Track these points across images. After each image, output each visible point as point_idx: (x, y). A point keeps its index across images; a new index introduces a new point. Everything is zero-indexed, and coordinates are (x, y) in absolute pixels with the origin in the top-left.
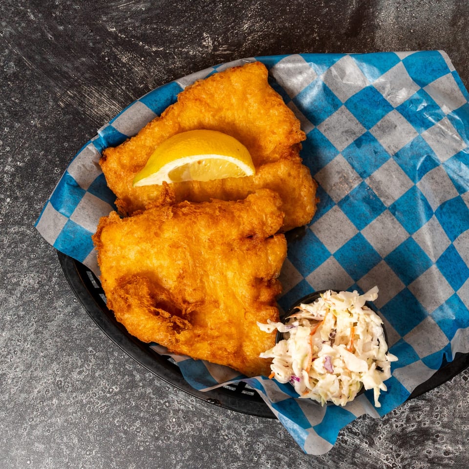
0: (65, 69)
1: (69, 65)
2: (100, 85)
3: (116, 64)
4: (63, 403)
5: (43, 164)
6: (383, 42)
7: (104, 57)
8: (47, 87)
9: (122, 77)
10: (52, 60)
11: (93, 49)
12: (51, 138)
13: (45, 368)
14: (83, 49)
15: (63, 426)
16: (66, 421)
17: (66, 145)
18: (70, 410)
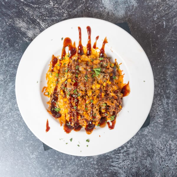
0: (8, 13)
1: (10, 12)
2: (19, 17)
3: (24, 11)
4: (13, 114)
5: (3, 42)
6: (105, 2)
7: (20, 9)
8: (3, 19)
9: (26, 15)
10: (4, 10)
11: (17, 7)
12: (5, 34)
13: (7, 104)
14: (14, 7)
15: (13, 121)
16: (14, 119)
17: (10, 36)
18: (15, 116)
